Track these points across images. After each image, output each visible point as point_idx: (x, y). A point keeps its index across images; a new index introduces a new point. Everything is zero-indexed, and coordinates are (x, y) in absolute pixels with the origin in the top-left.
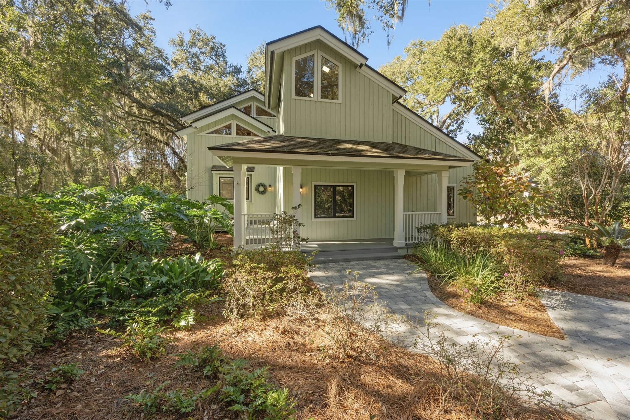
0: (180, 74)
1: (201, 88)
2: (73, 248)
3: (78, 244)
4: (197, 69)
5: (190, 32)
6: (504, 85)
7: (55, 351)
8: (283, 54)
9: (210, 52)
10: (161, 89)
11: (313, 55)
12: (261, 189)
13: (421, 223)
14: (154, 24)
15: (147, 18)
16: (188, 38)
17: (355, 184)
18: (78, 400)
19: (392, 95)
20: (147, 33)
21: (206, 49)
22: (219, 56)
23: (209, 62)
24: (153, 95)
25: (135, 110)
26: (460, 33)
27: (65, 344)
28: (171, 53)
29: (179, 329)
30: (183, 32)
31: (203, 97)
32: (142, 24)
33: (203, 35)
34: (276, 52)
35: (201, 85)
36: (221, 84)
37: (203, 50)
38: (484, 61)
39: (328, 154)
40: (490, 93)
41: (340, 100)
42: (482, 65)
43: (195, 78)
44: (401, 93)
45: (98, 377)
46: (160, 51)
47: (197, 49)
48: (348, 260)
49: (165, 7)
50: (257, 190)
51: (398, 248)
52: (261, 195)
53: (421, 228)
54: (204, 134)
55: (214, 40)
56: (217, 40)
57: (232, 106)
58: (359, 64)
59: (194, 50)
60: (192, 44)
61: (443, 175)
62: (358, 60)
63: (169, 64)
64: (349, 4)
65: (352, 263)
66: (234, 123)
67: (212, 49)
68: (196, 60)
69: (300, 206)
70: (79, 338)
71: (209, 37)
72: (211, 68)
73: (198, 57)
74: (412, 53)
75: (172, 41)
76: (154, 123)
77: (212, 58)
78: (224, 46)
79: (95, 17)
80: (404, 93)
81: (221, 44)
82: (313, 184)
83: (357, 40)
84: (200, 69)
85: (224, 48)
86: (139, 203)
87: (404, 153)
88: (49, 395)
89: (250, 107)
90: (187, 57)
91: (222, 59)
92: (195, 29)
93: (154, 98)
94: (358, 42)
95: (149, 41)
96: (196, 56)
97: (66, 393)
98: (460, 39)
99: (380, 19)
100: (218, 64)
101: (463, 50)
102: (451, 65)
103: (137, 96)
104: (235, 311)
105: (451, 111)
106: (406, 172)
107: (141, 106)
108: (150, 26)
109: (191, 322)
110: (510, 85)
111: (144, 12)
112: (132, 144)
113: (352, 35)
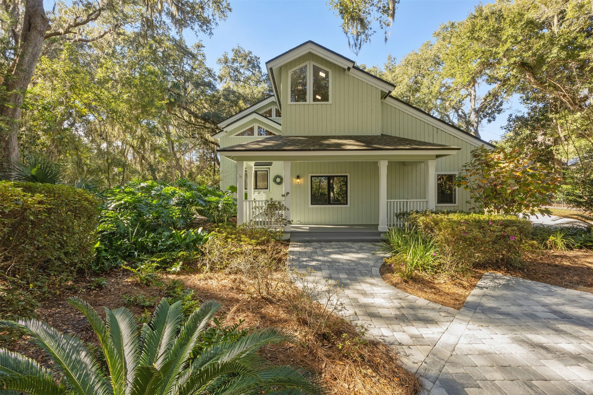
0: (225, 86)
1: (239, 96)
2: (118, 219)
3: (122, 216)
4: (238, 81)
5: (233, 50)
6: (541, 60)
7: (102, 276)
8: (280, 69)
9: (248, 65)
10: (211, 100)
11: (306, 66)
12: (278, 180)
13: (400, 209)
14: (204, 50)
15: (199, 46)
16: (231, 56)
17: (348, 175)
18: (102, 296)
19: (381, 91)
20: (200, 58)
21: (244, 63)
22: (255, 67)
23: (248, 73)
24: (206, 106)
25: (193, 119)
26: (486, 11)
27: (108, 274)
28: (218, 69)
29: (169, 273)
30: (227, 52)
31: (241, 103)
32: (195, 52)
33: (242, 52)
34: (273, 69)
35: (239, 94)
36: (255, 91)
37: (242, 65)
38: (515, 38)
39: (310, 150)
40: (526, 70)
41: (330, 101)
42: (511, 42)
43: (235, 89)
44: (390, 88)
45: (115, 289)
46: (209, 71)
47: (238, 64)
48: (330, 241)
49: (209, 37)
50: (275, 181)
51: (382, 232)
52: (278, 186)
53: (400, 214)
54: (233, 136)
55: (250, 55)
56: (252, 55)
57: (255, 112)
58: (346, 68)
59: (236, 65)
60: (234, 60)
61: (429, 164)
62: (345, 65)
63: (216, 80)
64: (351, 10)
65: (332, 243)
66: (256, 126)
67: (249, 62)
68: (237, 73)
69: (288, 193)
70: (116, 272)
71: (247, 52)
72: (249, 78)
73: (238, 71)
74: (442, 37)
75: (219, 60)
76: (206, 128)
77: (249, 70)
78: (259, 58)
79: (163, 53)
80: (393, 88)
81: (256, 57)
82: (310, 175)
83: (359, 41)
84: (240, 80)
85: (259, 60)
86: (172, 192)
87: (385, 145)
88: (89, 292)
89: (271, 110)
90: (230, 72)
91: (257, 70)
92: (236, 48)
93: (207, 108)
94: (361, 43)
95: (201, 64)
96: (236, 70)
97: (97, 293)
98: (486, 18)
99: (379, 20)
100: (254, 74)
101: (490, 29)
102: (476, 46)
103: (193, 108)
104: (208, 266)
105: (487, 93)
106: (389, 162)
107: (196, 116)
108: (202, 52)
109: (178, 269)
110: (549, 60)
111: (197, 42)
112: (192, 145)
113: (355, 37)
